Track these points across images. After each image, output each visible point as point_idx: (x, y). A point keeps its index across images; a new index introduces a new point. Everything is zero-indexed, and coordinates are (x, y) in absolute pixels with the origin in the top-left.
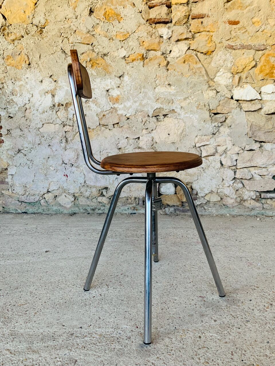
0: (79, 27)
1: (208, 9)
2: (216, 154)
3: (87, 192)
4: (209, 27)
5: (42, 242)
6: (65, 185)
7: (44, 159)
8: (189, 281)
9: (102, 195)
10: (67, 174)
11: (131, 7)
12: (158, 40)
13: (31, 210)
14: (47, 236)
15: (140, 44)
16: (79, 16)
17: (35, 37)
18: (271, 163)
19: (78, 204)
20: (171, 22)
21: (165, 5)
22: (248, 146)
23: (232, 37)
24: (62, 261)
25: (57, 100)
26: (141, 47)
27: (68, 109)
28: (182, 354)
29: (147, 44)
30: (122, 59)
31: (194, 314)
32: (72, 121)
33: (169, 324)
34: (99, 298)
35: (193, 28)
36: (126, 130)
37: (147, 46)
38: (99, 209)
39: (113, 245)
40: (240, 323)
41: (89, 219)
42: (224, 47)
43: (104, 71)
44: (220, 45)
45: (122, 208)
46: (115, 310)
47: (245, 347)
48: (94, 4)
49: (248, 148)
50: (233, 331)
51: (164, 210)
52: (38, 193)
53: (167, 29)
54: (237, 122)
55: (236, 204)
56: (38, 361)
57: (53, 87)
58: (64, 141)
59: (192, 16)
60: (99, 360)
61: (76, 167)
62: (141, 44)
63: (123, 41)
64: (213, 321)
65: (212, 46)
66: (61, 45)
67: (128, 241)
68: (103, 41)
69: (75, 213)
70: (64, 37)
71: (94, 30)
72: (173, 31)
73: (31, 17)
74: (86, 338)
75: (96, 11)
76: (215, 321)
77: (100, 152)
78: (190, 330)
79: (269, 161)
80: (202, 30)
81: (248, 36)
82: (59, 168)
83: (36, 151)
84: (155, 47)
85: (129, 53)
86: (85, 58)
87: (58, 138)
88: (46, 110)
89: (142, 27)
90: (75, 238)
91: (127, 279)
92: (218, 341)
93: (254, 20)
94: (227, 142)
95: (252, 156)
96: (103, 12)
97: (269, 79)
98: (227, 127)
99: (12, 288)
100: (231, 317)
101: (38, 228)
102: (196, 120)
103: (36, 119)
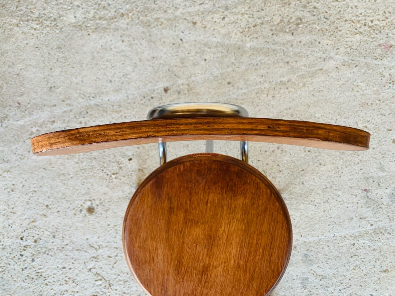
8: (357, 161)
31: (354, 217)
33: (329, 231)
50: (384, 237)
78: (347, 236)
100: (387, 220)
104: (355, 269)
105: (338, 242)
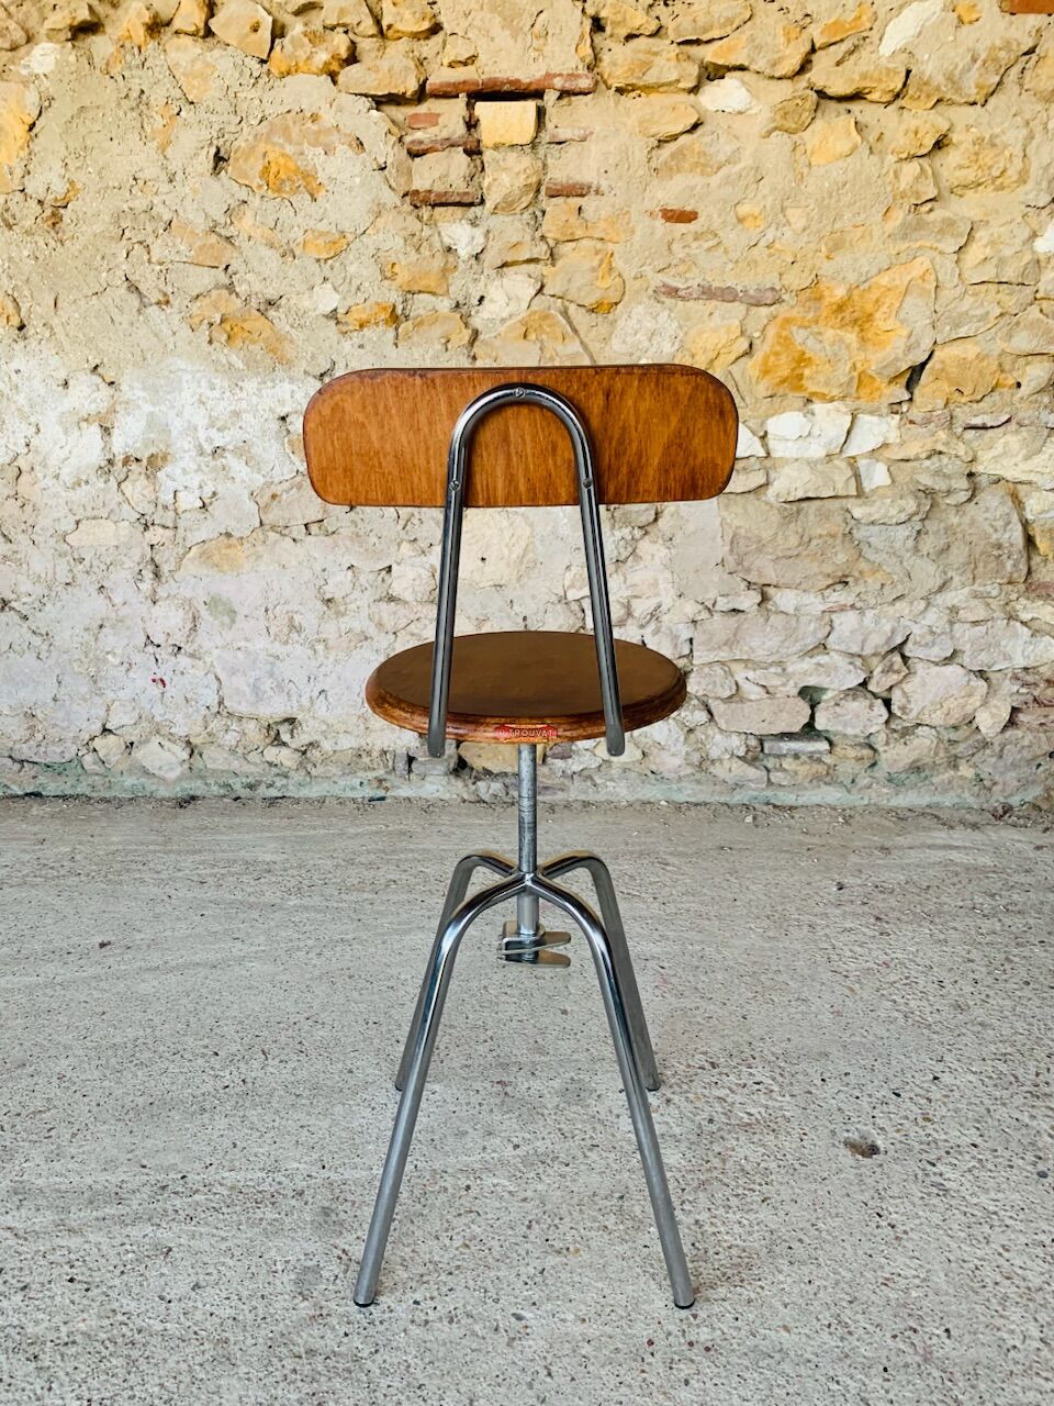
0: (181, 212)
1: (598, 169)
2: (630, 621)
3: (230, 733)
4: (602, 225)
5: (91, 909)
6: (158, 711)
7: (87, 629)
8: (483, 1037)
9: (277, 741)
10: (164, 678)
11: (350, 153)
12: (438, 263)
13: (52, 787)
14: (104, 886)
15: (382, 271)
16: (180, 173)
17: (36, 238)
18: (794, 649)
19: (201, 766)
20: (482, 202)
21: (461, 149)
22: (725, 600)
23: (675, 262)
24: (146, 976)
25: (120, 444)
26: (386, 282)
27: (159, 474)
28: (415, 1229)
29: (406, 274)
30: (324, 320)
31: (470, 1130)
32: (172, 514)
34: (238, 1089)
35: (549, 227)
36: (348, 543)
37: (406, 279)
38: (270, 786)
39: (297, 919)
40: (575, 1152)
41: (237, 821)
42: (650, 291)
43: (271, 355)
44: (638, 284)
45: (342, 783)
46: (276, 1124)
47: (563, 1211)
48: (227, 136)
49: (723, 604)
50: (550, 1171)
51: (474, 787)
52: (71, 735)
53: (468, 227)
54: (691, 527)
55: (689, 770)
56: (82, 1253)
57: (106, 404)
58: (148, 574)
59: (547, 189)
60: (223, 1246)
61: (192, 656)
62: (388, 274)
63: (326, 260)
64: (510, 1147)
65: (612, 289)
66: (124, 267)
67: (344, 905)
68: (261, 259)
69: (193, 798)
70: (135, 240)
71: (232, 223)
72: (488, 231)
73: (19, 172)
74: (197, 1197)
75: (237, 160)
76: (516, 1147)
77: (266, 611)
78: (450, 1170)
79: (786, 644)
80: (579, 233)
81: (725, 259)
82: (137, 658)
83: (59, 604)
84: (432, 284)
85: (350, 302)
86: (207, 314)
87: (131, 563)
88: (84, 478)
89: (388, 218)
90: (190, 895)
91: (321, 1033)
92: (506, 1195)
93: (743, 210)
94: (661, 586)
95: (737, 629)
96: (260, 166)
97: (790, 395)
98: (660, 541)
99: (8, 1065)
100: (556, 1137)
101: (78, 857)
102: (566, 521)
103: (54, 502)
104: (467, 1246)
105: (425, 1181)
